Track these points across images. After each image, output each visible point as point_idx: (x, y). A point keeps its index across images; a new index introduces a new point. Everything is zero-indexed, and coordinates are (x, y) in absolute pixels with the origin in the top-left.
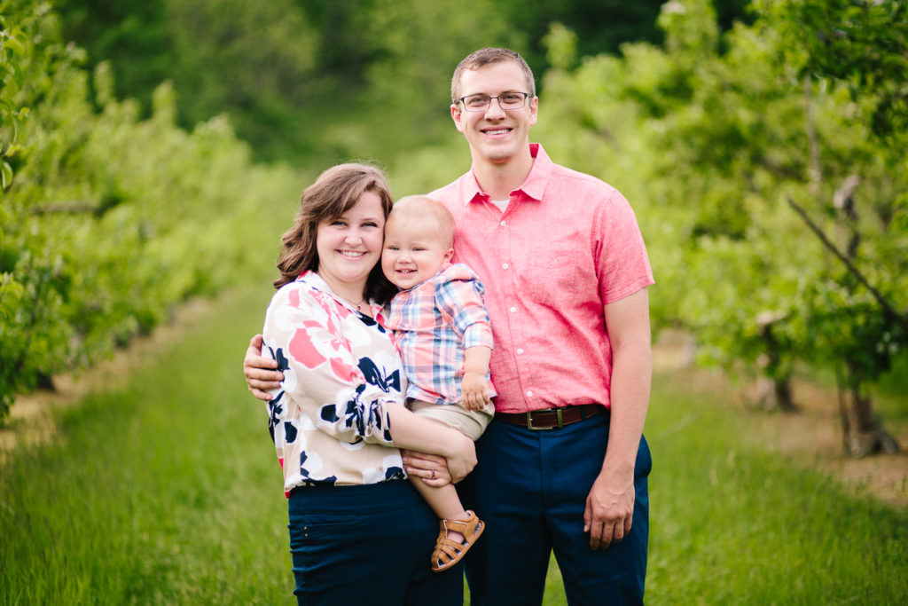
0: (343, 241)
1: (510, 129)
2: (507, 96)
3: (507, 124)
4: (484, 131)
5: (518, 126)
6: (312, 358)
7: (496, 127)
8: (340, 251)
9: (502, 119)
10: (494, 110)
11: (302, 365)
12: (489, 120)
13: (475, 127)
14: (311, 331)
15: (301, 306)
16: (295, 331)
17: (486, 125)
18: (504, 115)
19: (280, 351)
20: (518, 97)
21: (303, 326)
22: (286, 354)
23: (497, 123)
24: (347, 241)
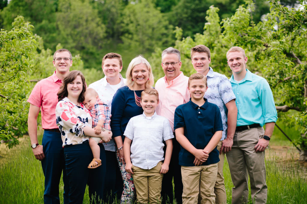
0: (73, 87)
1: (66, 66)
2: (66, 59)
3: (65, 64)
4: (60, 66)
5: (67, 65)
6: (67, 119)
7: (62, 65)
8: (72, 90)
9: (64, 63)
10: (63, 61)
11: (64, 120)
12: (61, 63)
13: (58, 65)
14: (66, 112)
15: (63, 107)
16: (62, 113)
17: (60, 65)
18: (64, 62)
19: (59, 117)
20: (68, 59)
21: (64, 111)
22: (61, 118)
23: (63, 64)
24: (74, 87)
